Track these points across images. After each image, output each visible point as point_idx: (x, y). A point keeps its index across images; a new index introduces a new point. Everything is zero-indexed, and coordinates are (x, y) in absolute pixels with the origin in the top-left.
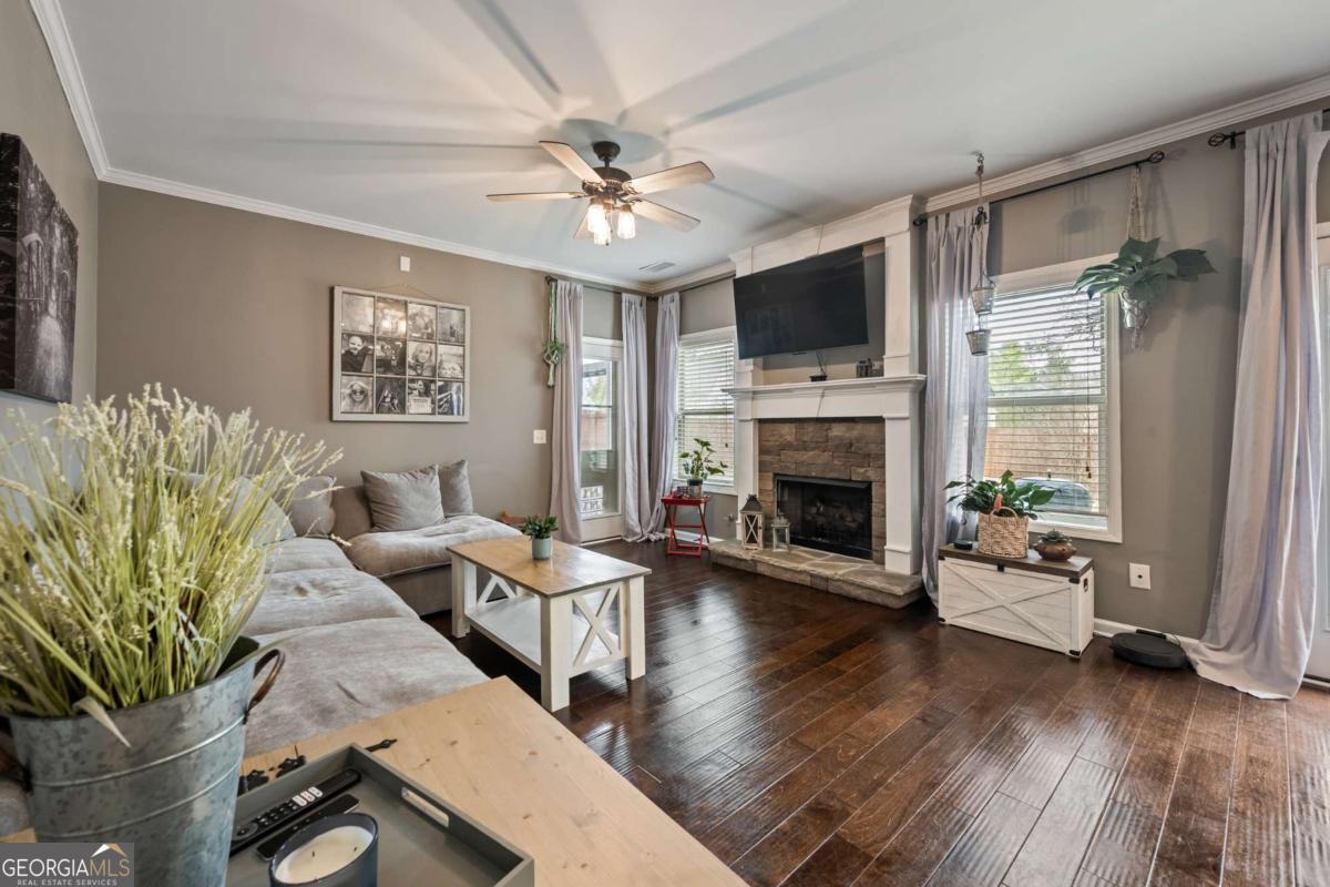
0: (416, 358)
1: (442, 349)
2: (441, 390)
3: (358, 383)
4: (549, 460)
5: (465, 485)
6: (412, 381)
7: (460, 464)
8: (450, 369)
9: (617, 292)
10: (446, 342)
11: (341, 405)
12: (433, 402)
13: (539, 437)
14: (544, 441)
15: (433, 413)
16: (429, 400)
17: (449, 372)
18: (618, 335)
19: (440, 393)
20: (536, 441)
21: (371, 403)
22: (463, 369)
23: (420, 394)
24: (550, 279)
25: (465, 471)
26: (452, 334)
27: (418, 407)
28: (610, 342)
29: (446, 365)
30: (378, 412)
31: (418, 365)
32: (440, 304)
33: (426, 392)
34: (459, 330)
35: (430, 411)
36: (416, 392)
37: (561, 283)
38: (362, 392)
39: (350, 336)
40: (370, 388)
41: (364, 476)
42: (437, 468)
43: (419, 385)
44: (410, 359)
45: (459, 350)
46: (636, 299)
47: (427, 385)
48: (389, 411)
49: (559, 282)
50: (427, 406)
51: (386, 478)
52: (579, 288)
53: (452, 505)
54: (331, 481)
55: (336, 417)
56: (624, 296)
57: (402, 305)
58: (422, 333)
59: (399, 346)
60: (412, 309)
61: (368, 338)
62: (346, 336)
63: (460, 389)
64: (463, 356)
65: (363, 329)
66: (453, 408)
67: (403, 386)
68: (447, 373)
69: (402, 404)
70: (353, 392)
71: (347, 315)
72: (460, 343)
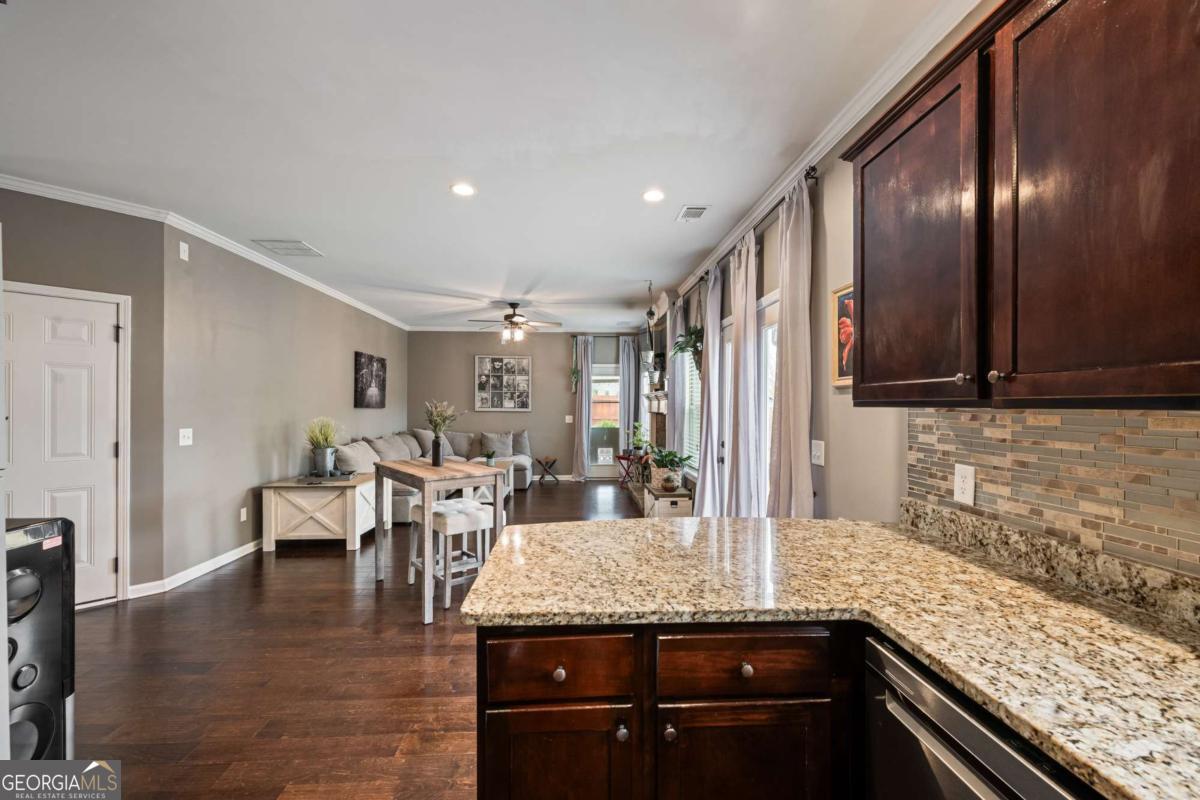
0: (507, 383)
1: (519, 378)
2: (519, 396)
3: (484, 395)
4: (573, 431)
5: (526, 442)
6: (506, 393)
7: (524, 431)
8: (523, 386)
9: (618, 336)
10: (520, 374)
11: (478, 404)
12: (515, 402)
13: (569, 419)
14: (571, 421)
15: (515, 408)
16: (513, 401)
18: (617, 362)
19: (518, 398)
20: (567, 421)
21: (490, 403)
22: (528, 385)
23: (509, 399)
24: (574, 336)
25: (526, 434)
26: (523, 370)
27: (508, 404)
28: (614, 365)
29: (520, 385)
30: (492, 407)
31: (508, 385)
32: (517, 357)
33: (512, 398)
34: (526, 368)
35: (513, 406)
36: (507, 398)
37: (580, 338)
38: (486, 399)
40: (489, 397)
41: (482, 434)
42: (512, 433)
43: (509, 395)
44: (504, 383)
45: (526, 378)
46: (630, 339)
47: (512, 394)
48: (496, 407)
49: (578, 337)
50: (512, 404)
51: (490, 435)
52: (591, 339)
53: (517, 449)
54: (472, 435)
55: (477, 409)
56: (621, 338)
57: (501, 360)
58: (510, 371)
59: (500, 378)
60: (505, 361)
61: (488, 376)
62: (480, 376)
63: (527, 396)
64: (528, 380)
65: (486, 372)
66: (524, 405)
67: (501, 396)
68: (521, 388)
69: (502, 403)
70: (482, 399)
71: (480, 367)
72: (527, 374)
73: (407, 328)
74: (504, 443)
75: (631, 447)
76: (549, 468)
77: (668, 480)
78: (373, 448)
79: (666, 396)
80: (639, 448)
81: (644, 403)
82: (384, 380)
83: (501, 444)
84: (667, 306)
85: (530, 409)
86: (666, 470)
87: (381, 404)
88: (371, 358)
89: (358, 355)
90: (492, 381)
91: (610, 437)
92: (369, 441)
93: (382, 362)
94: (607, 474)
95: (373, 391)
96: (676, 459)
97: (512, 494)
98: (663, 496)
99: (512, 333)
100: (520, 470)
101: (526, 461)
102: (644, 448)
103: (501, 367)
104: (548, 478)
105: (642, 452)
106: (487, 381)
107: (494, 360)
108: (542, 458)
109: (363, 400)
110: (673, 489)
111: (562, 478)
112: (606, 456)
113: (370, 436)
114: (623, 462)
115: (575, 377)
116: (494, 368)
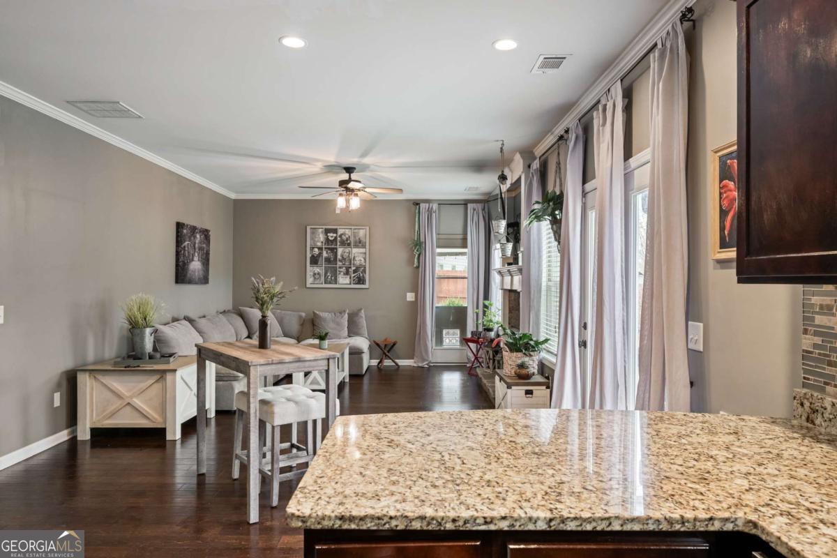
0: (342, 256)
1: (355, 250)
2: (355, 271)
3: (317, 270)
4: (415, 309)
5: (363, 322)
6: (340, 268)
7: (361, 310)
8: (359, 260)
9: (466, 203)
10: (356, 246)
11: (310, 280)
12: (350, 278)
13: (410, 297)
14: (414, 300)
15: (350, 284)
16: (349, 277)
17: (358, 262)
18: (465, 232)
19: (354, 273)
20: (408, 299)
21: (323, 278)
22: (365, 259)
23: (344, 274)
24: (417, 203)
25: (363, 313)
26: (360, 242)
27: (343, 280)
28: (461, 236)
29: (357, 259)
30: (325, 283)
31: (343, 259)
32: (353, 227)
33: (347, 273)
34: (363, 240)
35: (349, 282)
36: (342, 273)
37: (422, 205)
38: (318, 274)
39: (313, 248)
40: (322, 272)
41: (314, 313)
42: (347, 311)
43: (344, 270)
44: (339, 257)
45: (362, 250)
46: (479, 206)
47: (348, 269)
48: (330, 283)
49: (421, 205)
50: (347, 280)
51: (322, 314)
52: (435, 206)
53: (353, 330)
54: (303, 314)
55: (308, 286)
56: (469, 205)
57: (335, 231)
58: (346, 243)
59: (334, 251)
60: (340, 232)
61: (320, 249)
62: (312, 249)
63: (364, 271)
64: (365, 253)
65: (319, 244)
66: (361, 281)
67: (336, 271)
68: (357, 263)
69: (336, 279)
70: (315, 274)
71: (312, 239)
72: (364, 246)
73: (233, 196)
74: (338, 324)
75: (481, 329)
76: (388, 352)
77: (522, 366)
78: (195, 328)
79: (520, 270)
80: (490, 330)
81: (496, 279)
82: (208, 254)
83: (336, 324)
84: (522, 170)
85: (366, 286)
86: (520, 354)
87: (205, 280)
88: (194, 229)
89: (179, 226)
90: (325, 254)
91: (456, 317)
92: (190, 321)
93: (206, 233)
94: (454, 358)
95: (196, 265)
96: (532, 343)
97: (347, 380)
98: (517, 384)
99: (348, 201)
100: (355, 353)
101: (362, 343)
102: (495, 330)
103: (336, 238)
104: (387, 363)
105: (492, 334)
106: (320, 254)
107: (327, 231)
108: (380, 339)
109: (185, 276)
110: (528, 377)
111: (403, 363)
112: (452, 338)
113: (192, 315)
114: (471, 344)
115: (417, 247)
116: (327, 240)
